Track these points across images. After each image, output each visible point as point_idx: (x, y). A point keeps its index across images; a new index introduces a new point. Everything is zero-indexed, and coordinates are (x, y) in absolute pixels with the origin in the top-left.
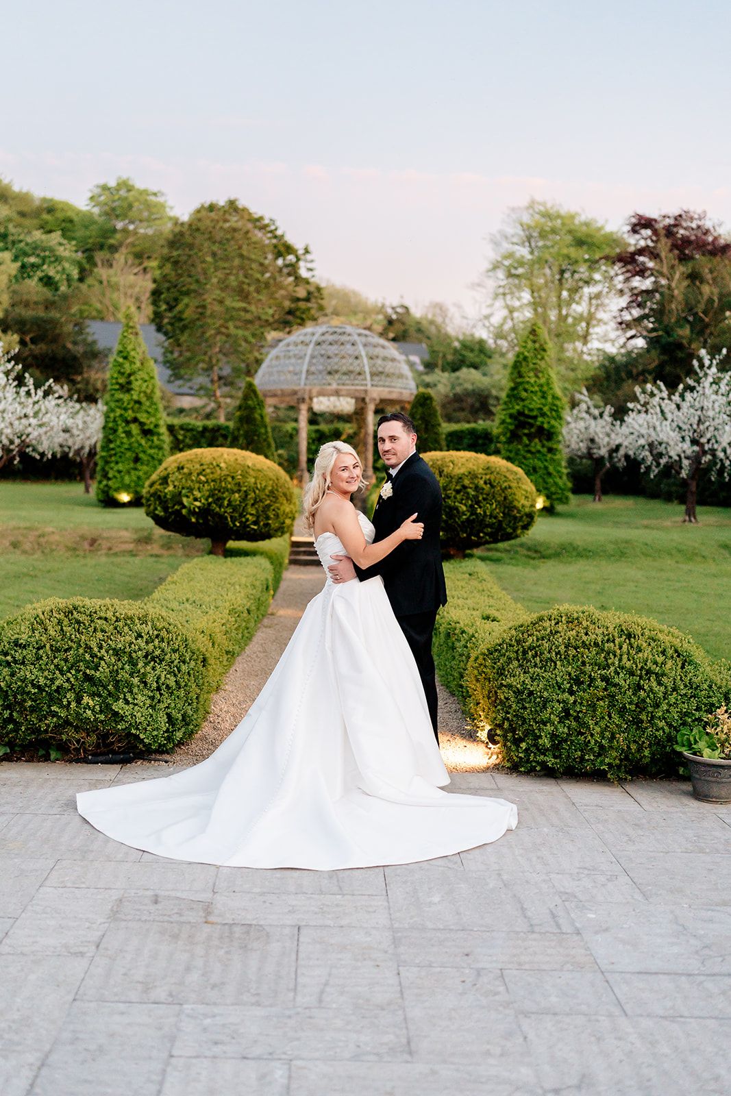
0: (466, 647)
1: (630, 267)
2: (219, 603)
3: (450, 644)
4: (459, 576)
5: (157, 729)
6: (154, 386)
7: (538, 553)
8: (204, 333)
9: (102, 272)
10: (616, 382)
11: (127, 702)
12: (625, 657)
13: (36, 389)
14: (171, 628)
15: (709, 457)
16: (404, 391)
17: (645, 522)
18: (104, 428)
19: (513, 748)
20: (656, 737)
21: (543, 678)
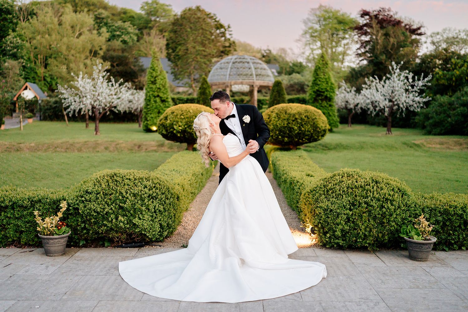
0: (299, 189)
1: (360, 32)
2: (188, 171)
3: (292, 187)
4: (295, 157)
5: (155, 231)
6: (166, 82)
7: (327, 148)
8: (187, 60)
9: (146, 37)
10: (356, 79)
11: (140, 219)
12: (375, 193)
13: (115, 83)
14: (161, 183)
15: (396, 107)
16: (269, 82)
17: (370, 135)
18: (145, 99)
19: (323, 236)
20: (391, 230)
21: (337, 203)
